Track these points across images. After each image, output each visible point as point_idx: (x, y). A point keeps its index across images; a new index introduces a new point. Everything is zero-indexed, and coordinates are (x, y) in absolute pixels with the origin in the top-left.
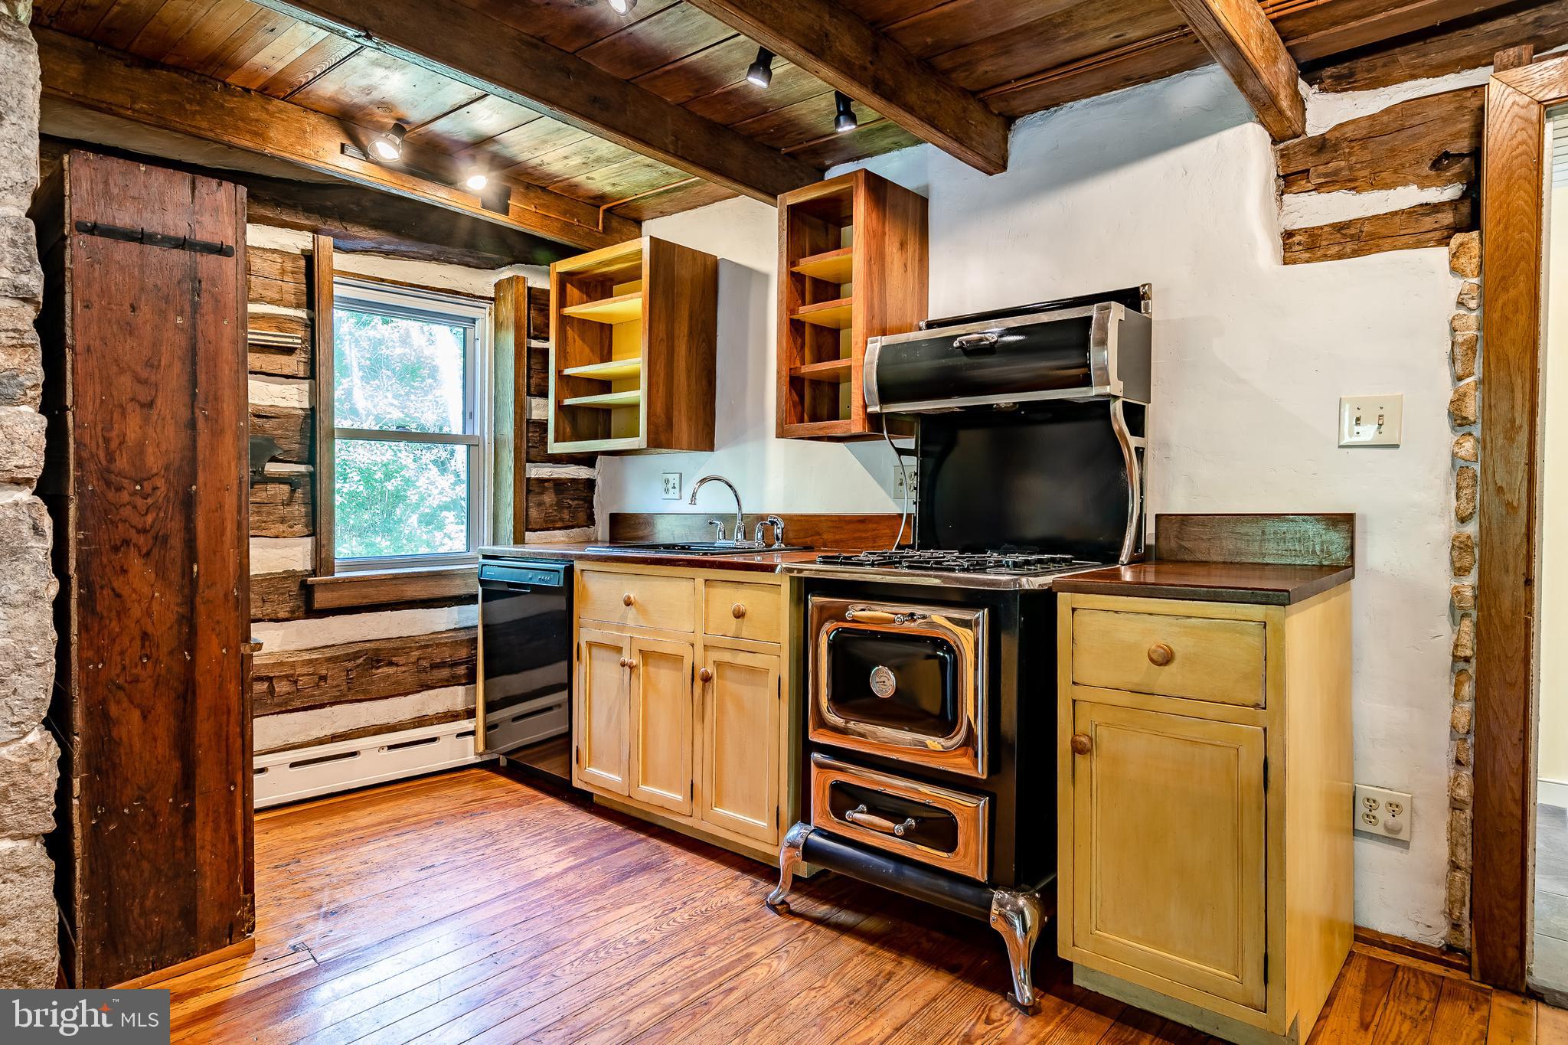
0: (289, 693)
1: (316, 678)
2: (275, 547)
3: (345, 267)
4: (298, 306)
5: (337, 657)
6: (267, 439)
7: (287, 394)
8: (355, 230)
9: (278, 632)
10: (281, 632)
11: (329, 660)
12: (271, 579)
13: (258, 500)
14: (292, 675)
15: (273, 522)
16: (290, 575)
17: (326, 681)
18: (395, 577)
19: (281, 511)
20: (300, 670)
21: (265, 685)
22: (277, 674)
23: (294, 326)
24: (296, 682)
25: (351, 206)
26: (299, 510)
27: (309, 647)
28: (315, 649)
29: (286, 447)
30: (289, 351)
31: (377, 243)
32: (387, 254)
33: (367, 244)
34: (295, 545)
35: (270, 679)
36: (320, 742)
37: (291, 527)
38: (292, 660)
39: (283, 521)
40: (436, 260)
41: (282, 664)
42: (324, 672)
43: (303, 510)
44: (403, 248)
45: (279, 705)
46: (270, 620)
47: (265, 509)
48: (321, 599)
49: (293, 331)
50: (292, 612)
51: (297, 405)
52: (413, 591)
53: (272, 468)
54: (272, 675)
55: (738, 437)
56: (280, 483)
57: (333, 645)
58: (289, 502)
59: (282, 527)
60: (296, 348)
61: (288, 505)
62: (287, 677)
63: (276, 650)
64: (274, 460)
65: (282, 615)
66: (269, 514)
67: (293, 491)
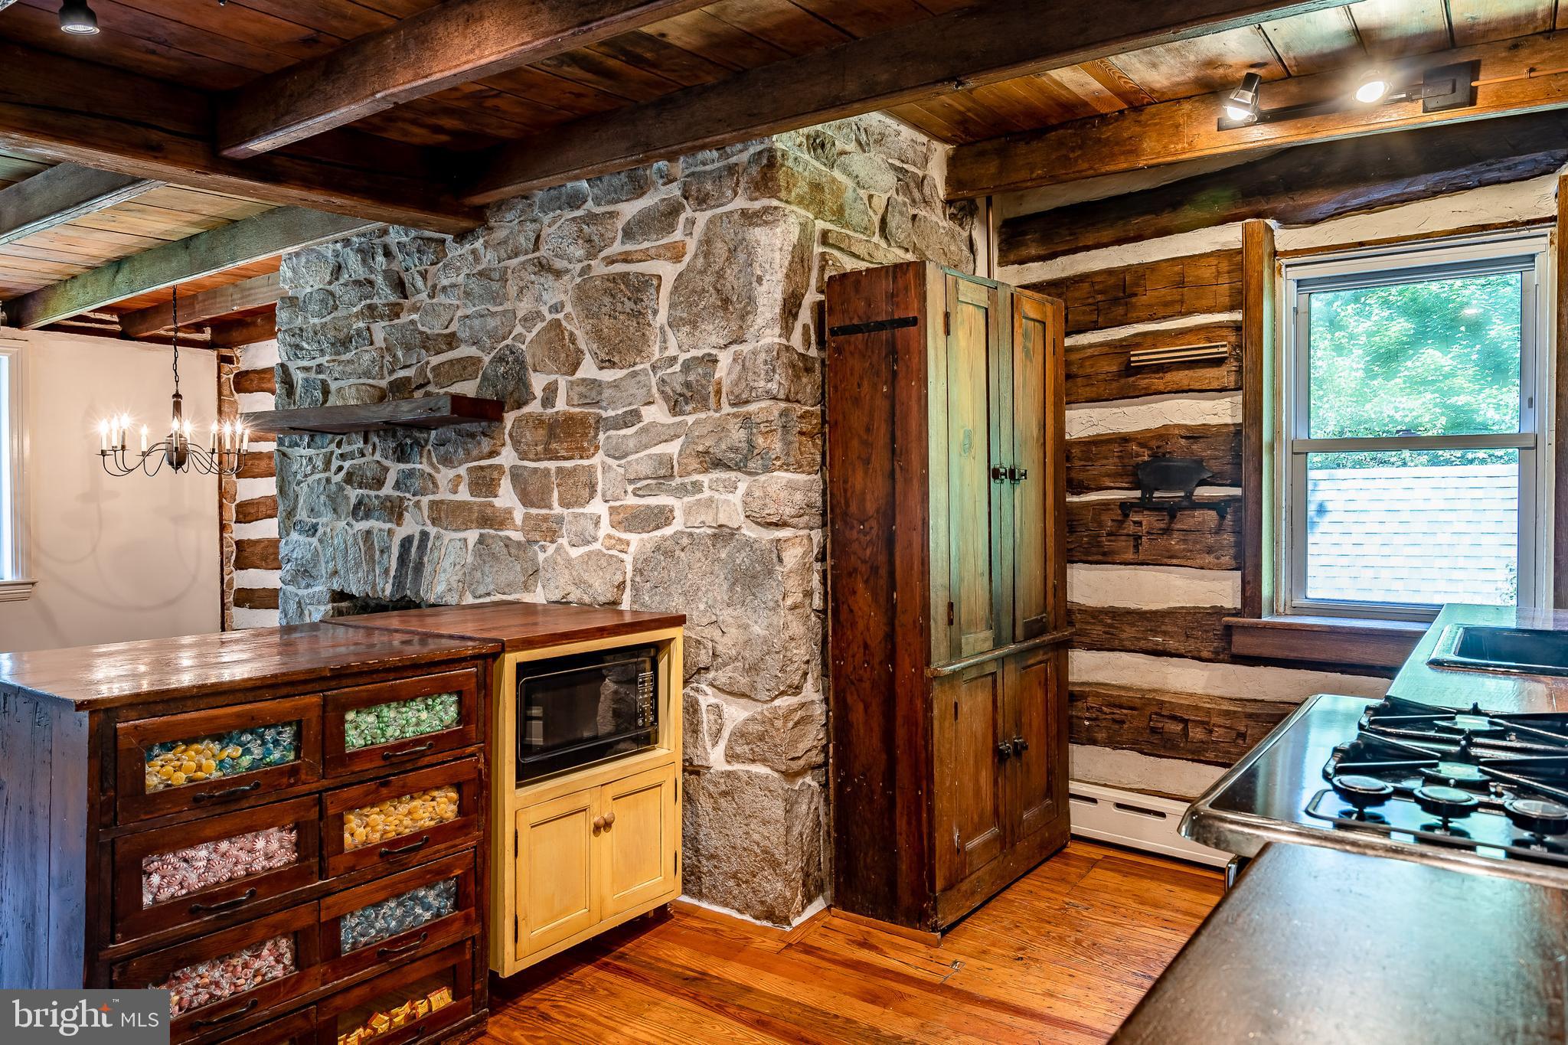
0: (1202, 742)
1: (1234, 734)
2: (1202, 578)
3: (1312, 242)
4: (1232, 309)
5: (1258, 716)
6: (1195, 461)
7: (1219, 410)
8: (1302, 200)
9: (1202, 673)
10: (1206, 673)
11: (1250, 716)
12: (1195, 613)
13: (1185, 527)
14: (1208, 723)
15: (1200, 551)
16: (1218, 612)
17: (1244, 740)
18: (1333, 631)
19: (1211, 540)
20: (1215, 720)
21: (1180, 727)
22: (1193, 718)
23: (1225, 332)
24: (1211, 732)
25: (1301, 169)
26: (1228, 538)
27: (1234, 696)
28: (1241, 700)
29: (1216, 469)
30: (1218, 362)
31: (1339, 202)
32: (1369, 208)
33: (1331, 207)
34: (1224, 579)
35: (1185, 722)
37: (1218, 558)
38: (1208, 706)
39: (1210, 551)
40: (1441, 192)
41: (1197, 708)
42: (1243, 729)
43: (1232, 539)
44: (1376, 196)
45: (1193, 753)
46: (1193, 658)
47: (1191, 537)
48: (1241, 643)
49: (1223, 338)
50: (1217, 653)
51: (1229, 421)
53: (1204, 492)
54: (1186, 717)
56: (1209, 509)
57: (1263, 701)
58: (1219, 530)
59: (1209, 559)
60: (1226, 358)
61: (1216, 533)
62: (1202, 723)
63: (1200, 691)
64: (1203, 483)
65: (1205, 654)
66: (1196, 542)
67: (1222, 517)
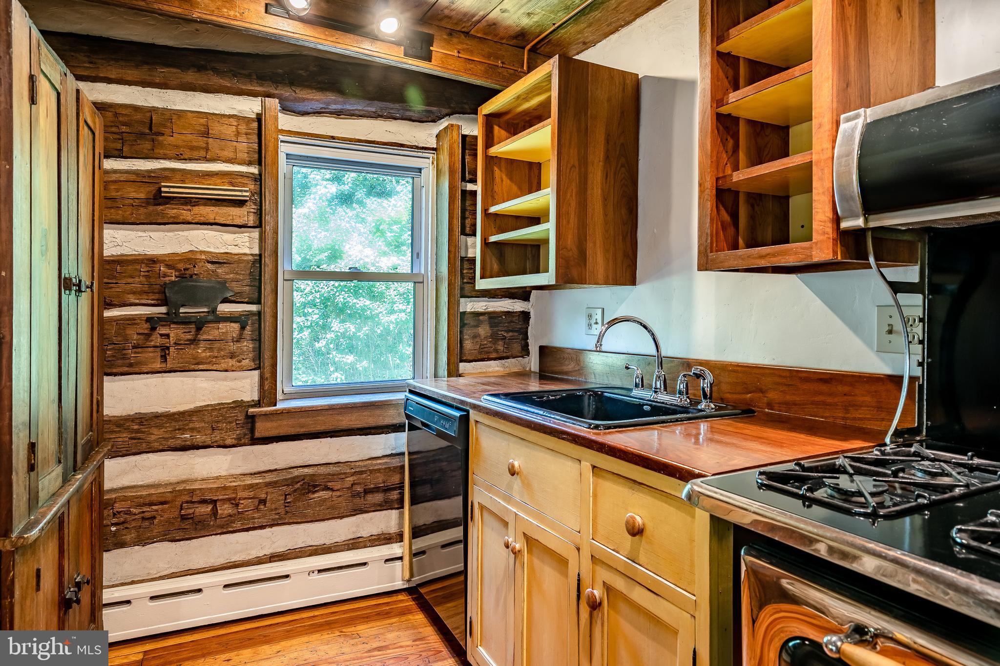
0: (230, 516)
1: (256, 502)
2: (225, 379)
3: (301, 128)
4: (250, 164)
5: (276, 482)
6: (219, 282)
7: (239, 242)
8: (302, 93)
9: (226, 457)
10: (229, 457)
11: (268, 484)
12: (220, 409)
13: (211, 338)
14: (234, 499)
15: (223, 357)
16: (239, 405)
17: (265, 505)
18: (331, 408)
19: (233, 347)
20: (241, 494)
21: (210, 507)
22: (221, 497)
23: (245, 181)
24: (237, 505)
25: (300, 72)
26: (247, 345)
27: (253, 471)
28: (259, 473)
29: (237, 289)
30: (240, 203)
31: (325, 103)
32: (338, 114)
33: (317, 106)
34: (246, 378)
35: (214, 502)
36: (259, 561)
37: (240, 361)
38: (234, 484)
39: (232, 356)
40: (381, 116)
41: (225, 488)
42: (263, 496)
43: (251, 346)
44: (348, 107)
45: (222, 527)
46: (219, 446)
47: (217, 345)
48: (262, 428)
49: (244, 185)
50: (239, 439)
51: (247, 251)
52: (346, 421)
53: (225, 308)
54: (215, 498)
55: (661, 270)
56: (231, 322)
57: (276, 470)
58: (239, 339)
59: (232, 362)
60: (246, 201)
61: (237, 341)
62: (229, 500)
63: (224, 473)
64: (226, 301)
65: (229, 442)
66: (220, 350)
67: (243, 328)
